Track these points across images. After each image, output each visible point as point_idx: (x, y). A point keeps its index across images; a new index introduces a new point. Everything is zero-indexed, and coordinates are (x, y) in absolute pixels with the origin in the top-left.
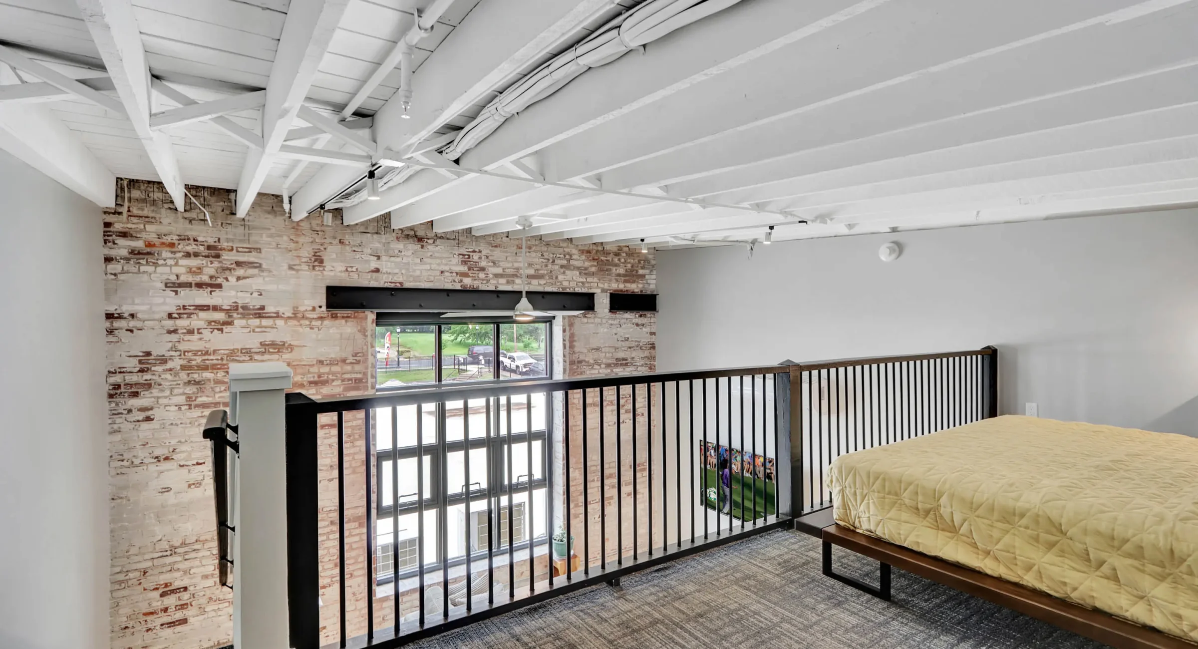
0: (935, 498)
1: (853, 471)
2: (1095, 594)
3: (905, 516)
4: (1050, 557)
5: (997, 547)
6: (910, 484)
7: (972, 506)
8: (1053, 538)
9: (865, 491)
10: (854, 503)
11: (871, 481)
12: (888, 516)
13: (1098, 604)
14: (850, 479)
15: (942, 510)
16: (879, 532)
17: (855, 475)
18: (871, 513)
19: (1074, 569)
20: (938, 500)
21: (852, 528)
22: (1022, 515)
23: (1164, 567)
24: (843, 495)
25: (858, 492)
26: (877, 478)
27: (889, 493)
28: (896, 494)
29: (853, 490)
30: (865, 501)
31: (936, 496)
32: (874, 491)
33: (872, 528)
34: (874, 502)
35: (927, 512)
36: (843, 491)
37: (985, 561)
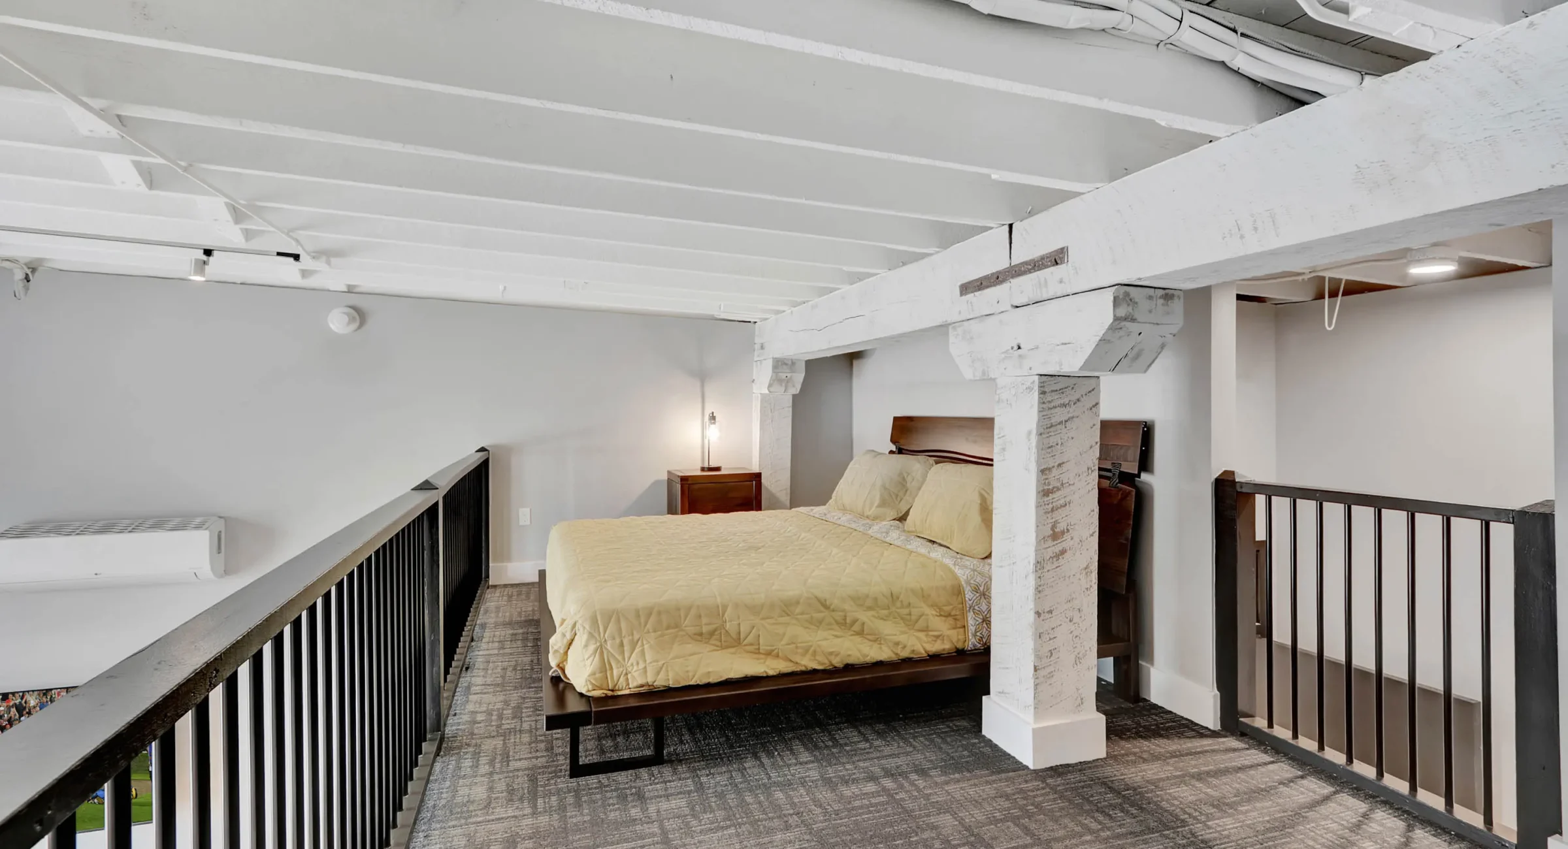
0: (719, 615)
1: (615, 614)
2: (850, 653)
3: (691, 647)
4: (821, 634)
5: (783, 642)
6: (689, 609)
7: (754, 609)
8: (820, 615)
9: (636, 637)
10: (620, 658)
11: (643, 620)
12: (672, 655)
13: (851, 661)
14: (612, 627)
15: (728, 625)
16: (661, 682)
17: (618, 621)
18: (648, 662)
19: (837, 636)
20: (723, 615)
21: (610, 693)
22: (798, 603)
23: (889, 608)
24: (602, 654)
25: (626, 641)
26: (649, 615)
27: (668, 628)
28: (677, 626)
29: (618, 641)
30: (638, 650)
31: (718, 611)
32: (648, 632)
33: (650, 680)
34: (651, 647)
35: (712, 634)
36: (601, 647)
37: (767, 663)
